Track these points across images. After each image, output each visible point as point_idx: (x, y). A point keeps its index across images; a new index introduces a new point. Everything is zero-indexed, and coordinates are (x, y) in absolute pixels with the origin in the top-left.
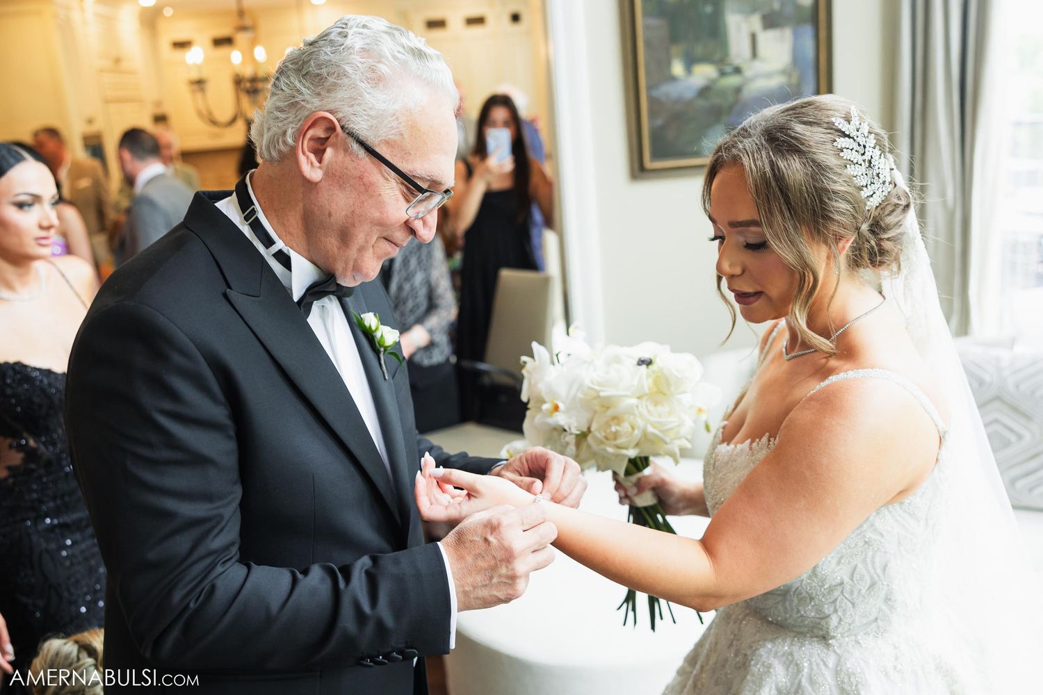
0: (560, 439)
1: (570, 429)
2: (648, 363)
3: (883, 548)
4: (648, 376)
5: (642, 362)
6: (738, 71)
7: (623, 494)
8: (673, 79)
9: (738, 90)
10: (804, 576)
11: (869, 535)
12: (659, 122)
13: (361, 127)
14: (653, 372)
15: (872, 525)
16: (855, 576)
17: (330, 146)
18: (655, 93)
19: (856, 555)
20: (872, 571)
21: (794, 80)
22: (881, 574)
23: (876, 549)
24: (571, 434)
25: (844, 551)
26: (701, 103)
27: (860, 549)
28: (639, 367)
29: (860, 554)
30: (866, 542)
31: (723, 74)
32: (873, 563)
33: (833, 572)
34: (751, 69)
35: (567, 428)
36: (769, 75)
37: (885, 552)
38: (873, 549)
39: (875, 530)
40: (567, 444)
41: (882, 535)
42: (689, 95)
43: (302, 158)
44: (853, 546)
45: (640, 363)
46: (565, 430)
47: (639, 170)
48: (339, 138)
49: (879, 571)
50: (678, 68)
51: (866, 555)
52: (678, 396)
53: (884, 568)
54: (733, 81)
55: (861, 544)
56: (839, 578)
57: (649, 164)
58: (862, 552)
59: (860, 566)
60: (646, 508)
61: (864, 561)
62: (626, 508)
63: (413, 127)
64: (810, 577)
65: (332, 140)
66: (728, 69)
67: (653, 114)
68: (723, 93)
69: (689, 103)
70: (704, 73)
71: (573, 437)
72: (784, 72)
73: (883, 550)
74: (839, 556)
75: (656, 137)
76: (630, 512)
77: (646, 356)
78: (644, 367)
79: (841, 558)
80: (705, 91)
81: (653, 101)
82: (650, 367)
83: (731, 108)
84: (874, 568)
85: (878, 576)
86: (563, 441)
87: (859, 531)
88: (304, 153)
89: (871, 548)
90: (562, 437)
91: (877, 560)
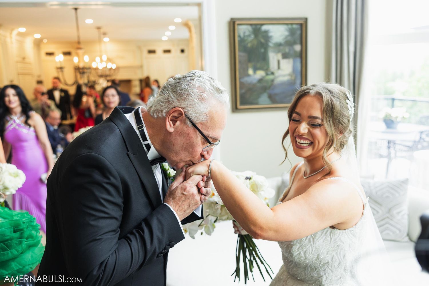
0: (215, 207)
1: (219, 202)
2: (250, 179)
3: (344, 248)
4: (250, 184)
5: (247, 178)
6: (273, 73)
7: (237, 229)
8: (249, 75)
9: (273, 81)
10: (314, 259)
11: (339, 243)
12: (243, 91)
13: (193, 115)
14: (252, 182)
15: (340, 239)
16: (333, 259)
17: (179, 120)
18: (242, 80)
19: (334, 251)
20: (339, 258)
21: (293, 78)
22: (343, 259)
23: (341, 248)
24: (219, 205)
25: (329, 249)
26: (259, 85)
27: (335, 248)
28: (246, 180)
29: (335, 250)
30: (338, 246)
31: (267, 74)
32: (340, 254)
33: (325, 258)
34: (278, 73)
35: (218, 202)
36: (284, 76)
37: (344, 250)
38: (340, 249)
39: (341, 241)
40: (218, 209)
41: (343, 243)
42: (255, 81)
43: (167, 123)
44: (333, 247)
45: (247, 179)
46: (217, 203)
47: (235, 109)
48: (183, 118)
49: (342, 257)
50: (251, 72)
51: (337, 251)
52: (260, 192)
53: (344, 257)
54: (271, 77)
55: (336, 246)
56: (327, 260)
57: (239, 106)
58: (336, 249)
59: (335, 255)
60: (245, 235)
61: (337, 253)
62: (237, 235)
63: (212, 119)
64: (316, 260)
65: (180, 118)
66: (269, 73)
67: (241, 88)
68: (267, 81)
69: (254, 85)
70: (260, 74)
71: (220, 206)
72: (289, 75)
73: (343, 249)
74: (327, 251)
75: (242, 97)
76: (239, 236)
77: (248, 176)
78: (248, 180)
79: (328, 251)
80: (260, 80)
81: (241, 83)
82: (250, 180)
83: (270, 87)
84: (340, 257)
85: (342, 260)
86: (216, 207)
87: (335, 241)
88: (168, 121)
89: (339, 248)
90: (216, 206)
91: (342, 253)
